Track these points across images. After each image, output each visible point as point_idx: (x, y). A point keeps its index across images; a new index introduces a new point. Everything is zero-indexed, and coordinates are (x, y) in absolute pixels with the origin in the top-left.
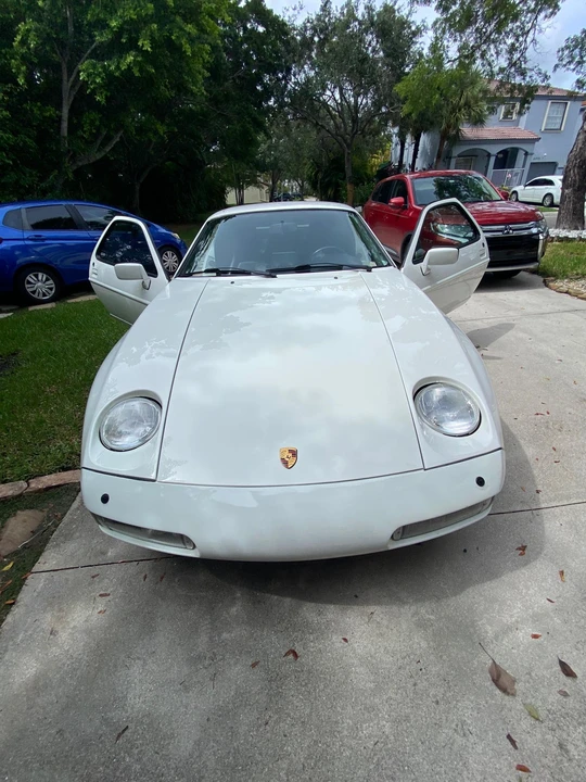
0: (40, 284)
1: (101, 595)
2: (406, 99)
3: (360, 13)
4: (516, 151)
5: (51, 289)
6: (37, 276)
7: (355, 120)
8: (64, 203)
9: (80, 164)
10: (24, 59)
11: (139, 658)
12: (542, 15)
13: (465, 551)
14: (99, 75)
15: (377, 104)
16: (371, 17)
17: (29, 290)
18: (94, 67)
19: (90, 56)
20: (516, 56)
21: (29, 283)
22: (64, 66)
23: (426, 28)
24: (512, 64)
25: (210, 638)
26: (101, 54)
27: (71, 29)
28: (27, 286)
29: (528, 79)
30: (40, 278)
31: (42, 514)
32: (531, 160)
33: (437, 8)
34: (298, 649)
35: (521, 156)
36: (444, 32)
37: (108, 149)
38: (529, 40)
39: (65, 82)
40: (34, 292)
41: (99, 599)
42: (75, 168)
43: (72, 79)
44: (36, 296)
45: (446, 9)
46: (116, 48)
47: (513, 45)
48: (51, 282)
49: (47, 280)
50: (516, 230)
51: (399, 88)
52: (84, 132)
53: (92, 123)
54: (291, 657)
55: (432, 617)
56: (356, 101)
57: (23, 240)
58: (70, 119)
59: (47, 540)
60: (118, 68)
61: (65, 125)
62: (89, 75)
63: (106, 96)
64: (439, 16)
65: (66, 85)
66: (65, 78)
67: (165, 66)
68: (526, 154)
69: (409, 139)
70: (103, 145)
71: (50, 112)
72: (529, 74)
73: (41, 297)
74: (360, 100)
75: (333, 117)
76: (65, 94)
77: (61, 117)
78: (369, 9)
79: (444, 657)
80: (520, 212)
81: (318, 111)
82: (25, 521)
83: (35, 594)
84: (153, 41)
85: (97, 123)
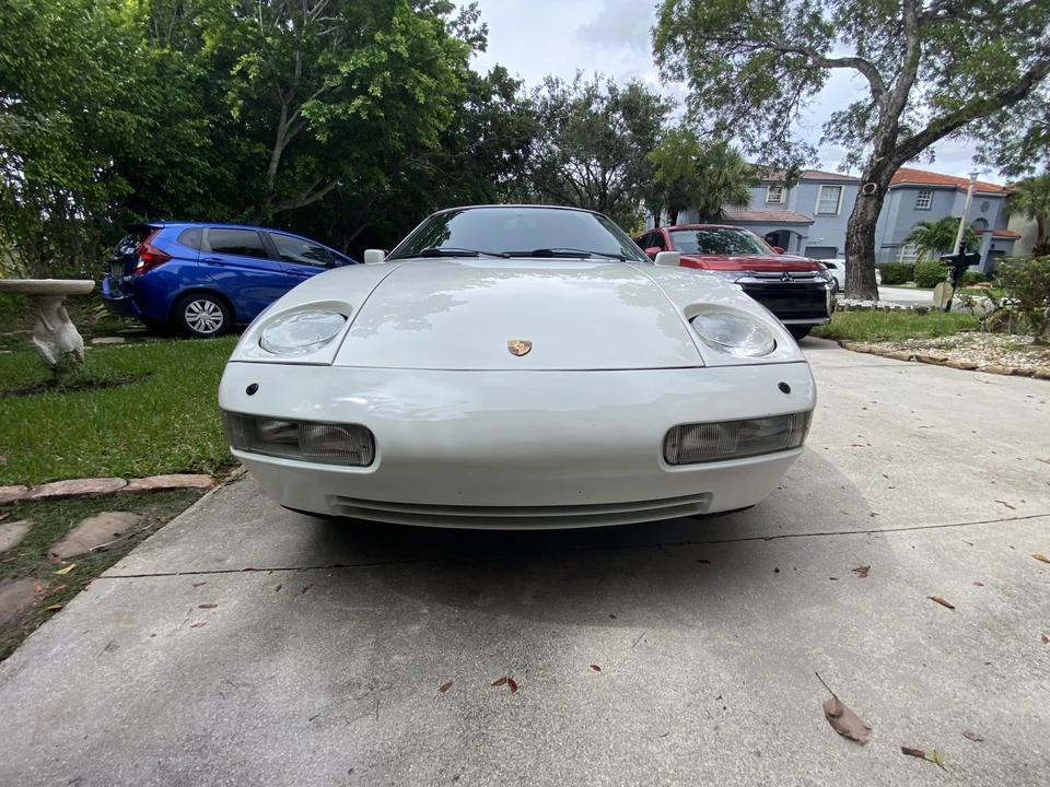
0: (204, 314)
1: (201, 607)
2: (658, 166)
3: (603, 91)
4: (787, 234)
5: (217, 322)
6: (203, 305)
7: (603, 195)
8: (258, 229)
9: (284, 208)
10: (242, 94)
11: (245, 685)
12: (804, 93)
13: (777, 571)
14: (324, 115)
15: (627, 181)
16: (614, 97)
17: (188, 320)
18: (320, 108)
19: (316, 98)
20: (779, 130)
21: (191, 311)
22: (284, 107)
23: (676, 105)
24: (774, 138)
25: (373, 662)
26: (329, 97)
27: (298, 72)
28: (187, 314)
29: (792, 153)
30: (206, 307)
31: (137, 517)
32: (805, 244)
33: (690, 85)
34: (519, 679)
35: (793, 240)
36: (698, 106)
37: (320, 196)
38: (791, 114)
39: (283, 123)
40: (194, 323)
41: (197, 611)
42: (277, 211)
43: (291, 120)
44: (195, 328)
45: (700, 85)
46: (345, 94)
47: (775, 121)
48: (220, 313)
49: (215, 310)
50: (796, 278)
51: (650, 156)
52: (295, 174)
53: (307, 165)
54: (506, 687)
55: (736, 644)
56: (604, 178)
57: (198, 261)
58: (281, 161)
59: (135, 545)
60: (345, 112)
61: (274, 166)
62: (312, 114)
63: (328, 136)
64: (693, 90)
65: (283, 127)
66: (284, 117)
67: (398, 118)
68: (800, 237)
69: (664, 216)
70: (317, 189)
71: (260, 148)
72: (793, 148)
73: (201, 330)
74: (607, 176)
75: (579, 192)
76: (281, 136)
77: (271, 157)
78: (612, 90)
79: (762, 693)
80: (802, 262)
81: (561, 185)
82: (109, 523)
83: (96, 602)
84: (384, 88)
85: (313, 166)
